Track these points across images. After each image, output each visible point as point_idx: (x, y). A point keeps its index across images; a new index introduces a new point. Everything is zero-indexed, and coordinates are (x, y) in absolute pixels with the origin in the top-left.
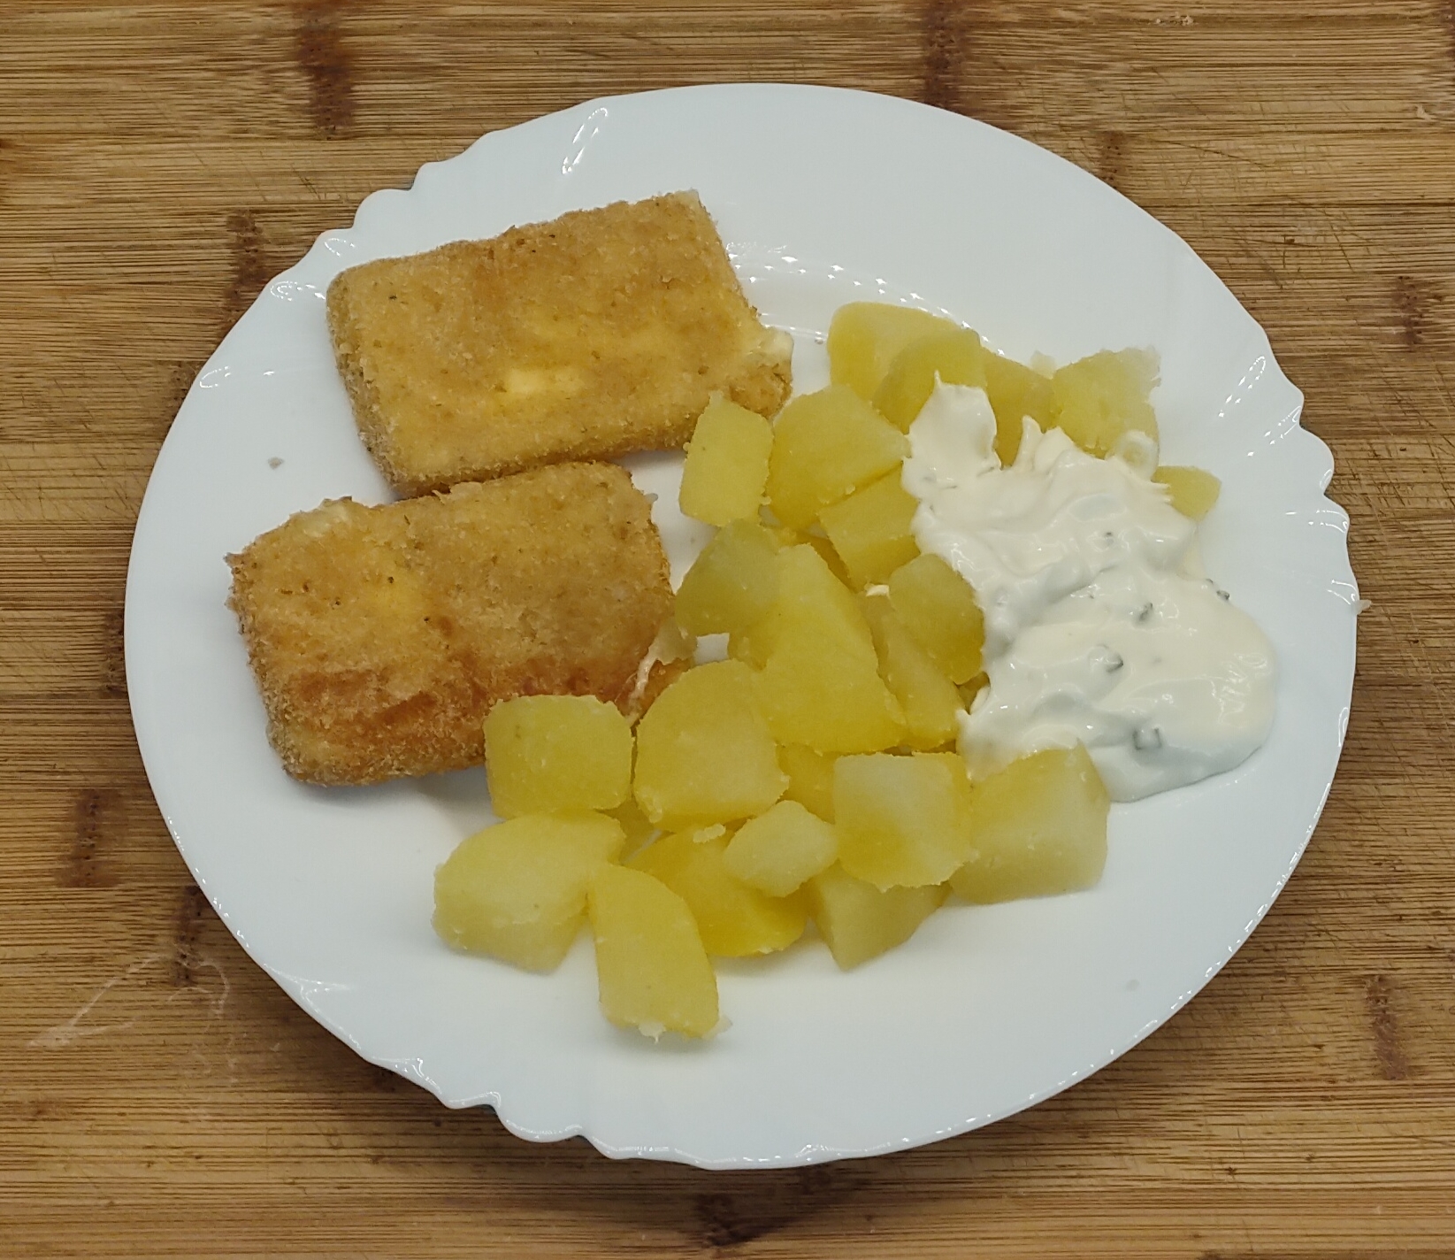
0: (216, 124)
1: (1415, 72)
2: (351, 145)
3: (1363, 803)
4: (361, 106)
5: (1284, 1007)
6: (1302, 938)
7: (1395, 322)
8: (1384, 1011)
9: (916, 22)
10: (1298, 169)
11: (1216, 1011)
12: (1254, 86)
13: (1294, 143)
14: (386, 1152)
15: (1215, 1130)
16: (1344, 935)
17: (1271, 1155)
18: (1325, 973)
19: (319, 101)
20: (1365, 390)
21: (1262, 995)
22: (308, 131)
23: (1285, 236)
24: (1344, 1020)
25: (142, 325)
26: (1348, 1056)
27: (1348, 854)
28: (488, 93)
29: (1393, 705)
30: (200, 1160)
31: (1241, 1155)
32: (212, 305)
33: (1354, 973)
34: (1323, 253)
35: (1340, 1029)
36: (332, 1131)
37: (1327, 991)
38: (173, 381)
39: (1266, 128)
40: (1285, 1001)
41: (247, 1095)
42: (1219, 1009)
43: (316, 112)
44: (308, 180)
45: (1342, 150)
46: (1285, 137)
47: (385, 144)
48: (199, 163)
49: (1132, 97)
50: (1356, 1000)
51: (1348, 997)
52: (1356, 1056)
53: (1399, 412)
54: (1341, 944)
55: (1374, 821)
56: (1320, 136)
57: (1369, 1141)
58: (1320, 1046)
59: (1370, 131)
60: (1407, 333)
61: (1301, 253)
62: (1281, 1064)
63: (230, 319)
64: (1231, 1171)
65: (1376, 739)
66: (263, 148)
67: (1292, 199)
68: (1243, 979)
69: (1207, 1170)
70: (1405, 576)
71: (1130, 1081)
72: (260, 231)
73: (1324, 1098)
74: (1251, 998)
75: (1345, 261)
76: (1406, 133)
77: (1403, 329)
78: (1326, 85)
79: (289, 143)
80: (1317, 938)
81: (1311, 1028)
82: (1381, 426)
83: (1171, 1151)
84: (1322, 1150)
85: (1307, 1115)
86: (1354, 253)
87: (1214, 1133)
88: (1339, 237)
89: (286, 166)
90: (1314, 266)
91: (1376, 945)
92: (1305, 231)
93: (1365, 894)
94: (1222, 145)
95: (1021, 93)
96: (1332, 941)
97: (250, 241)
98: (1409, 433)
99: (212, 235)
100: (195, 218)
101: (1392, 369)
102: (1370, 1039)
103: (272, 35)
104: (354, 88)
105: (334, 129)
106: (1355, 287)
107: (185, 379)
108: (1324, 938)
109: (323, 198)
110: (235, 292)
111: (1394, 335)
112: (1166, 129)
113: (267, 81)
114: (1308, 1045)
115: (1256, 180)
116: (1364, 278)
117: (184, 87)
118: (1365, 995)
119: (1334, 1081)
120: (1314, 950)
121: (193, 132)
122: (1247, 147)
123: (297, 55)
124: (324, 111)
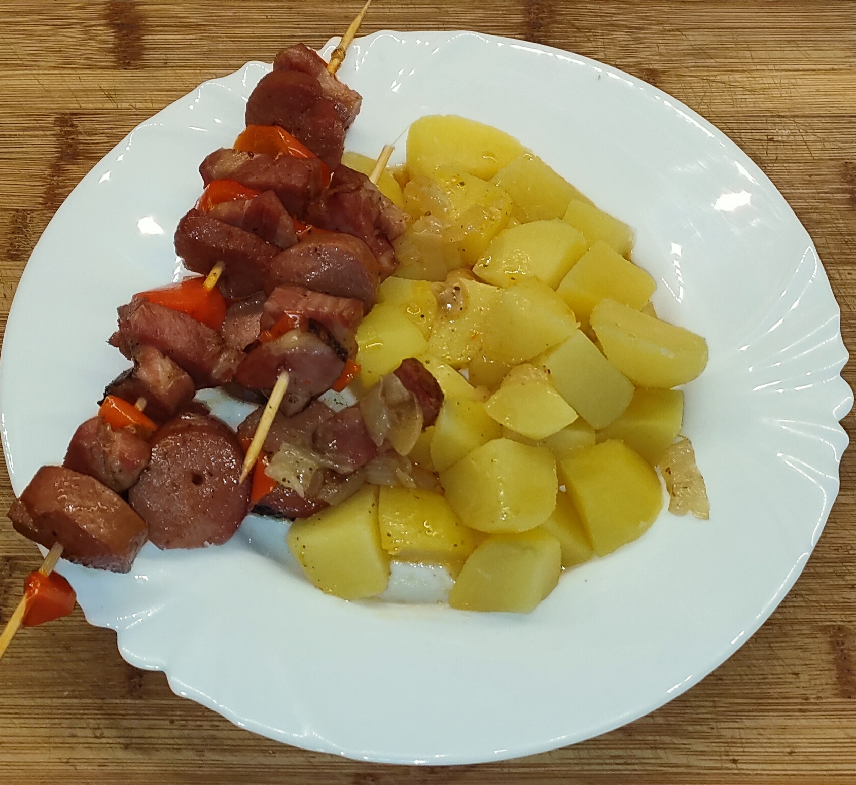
0: (50, 59)
2: (140, 73)
4: (146, 49)
5: (770, 646)
7: (844, 191)
8: (842, 651)
10: (776, 93)
12: (746, 41)
13: (772, 77)
15: (723, 732)
16: (814, 598)
17: (763, 750)
18: (801, 623)
19: (120, 45)
22: (112, 64)
23: (767, 136)
24: (814, 657)
26: (818, 682)
31: (742, 749)
32: (41, 173)
33: (820, 624)
34: (794, 147)
35: (812, 662)
36: (97, 726)
37: (801, 636)
38: (12, 222)
39: (754, 68)
40: (772, 643)
41: (37, 700)
43: (118, 52)
44: (110, 95)
45: (805, 82)
46: (767, 73)
47: (162, 73)
48: (37, 83)
49: (663, 47)
50: (821, 644)
51: (817, 640)
52: (824, 681)
53: (846, 249)
54: (810, 604)
56: (791, 73)
58: (797, 674)
59: (824, 70)
61: (778, 147)
62: (770, 686)
63: (53, 182)
64: (735, 761)
66: (81, 74)
67: (773, 112)
69: (718, 760)
72: (77, 127)
73: (800, 711)
75: (808, 152)
76: (849, 71)
77: (848, 196)
78: (793, 41)
79: (99, 71)
80: (794, 599)
81: (788, 662)
82: (834, 258)
83: (693, 746)
84: (800, 747)
85: (790, 722)
86: (815, 147)
87: (723, 734)
88: (804, 137)
89: (97, 86)
90: (788, 155)
92: (782, 133)
94: (725, 78)
95: (590, 45)
96: (806, 602)
97: (70, 133)
98: (854, 263)
99: (42, 128)
100: (33, 118)
101: (841, 221)
102: (833, 670)
103: (90, 4)
104: (143, 38)
105: (129, 63)
106: (816, 169)
107: (21, 220)
108: (799, 599)
109: (119, 106)
110: (58, 165)
111: (843, 200)
112: (687, 68)
113: (86, 32)
114: (789, 674)
115: (748, 100)
116: (821, 163)
117: (30, 35)
118: (829, 640)
119: (807, 699)
120: (793, 609)
121: (34, 63)
122: (742, 79)
123: (106, 17)
124: (123, 52)
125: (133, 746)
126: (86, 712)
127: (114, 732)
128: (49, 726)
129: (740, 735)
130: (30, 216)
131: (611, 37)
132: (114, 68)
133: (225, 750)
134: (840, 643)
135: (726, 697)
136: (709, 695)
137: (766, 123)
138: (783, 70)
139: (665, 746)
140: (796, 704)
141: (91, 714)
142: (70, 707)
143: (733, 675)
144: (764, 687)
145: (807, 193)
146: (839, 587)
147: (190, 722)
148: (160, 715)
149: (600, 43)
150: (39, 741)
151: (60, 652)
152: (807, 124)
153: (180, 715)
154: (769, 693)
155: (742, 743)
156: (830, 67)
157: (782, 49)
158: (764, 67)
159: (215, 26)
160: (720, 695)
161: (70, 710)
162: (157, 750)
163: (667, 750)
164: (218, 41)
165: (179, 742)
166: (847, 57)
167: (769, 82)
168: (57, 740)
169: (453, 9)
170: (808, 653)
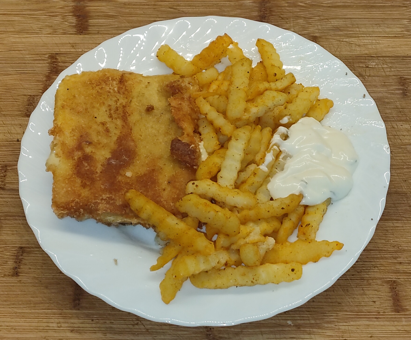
0: (47, 30)
1: (405, 21)
2: (86, 36)
3: (389, 228)
4: (90, 26)
5: (363, 290)
6: (369, 269)
7: (399, 89)
8: (395, 292)
9: (256, 6)
10: (370, 46)
11: (341, 290)
12: (357, 24)
13: (368, 39)
14: (75, 329)
15: (341, 327)
16: (382, 268)
17: (359, 335)
18: (376, 279)
19: (78, 24)
20: (390, 109)
21: (356, 286)
22: (75, 32)
23: (366, 65)
24: (382, 294)
25: (20, 84)
26: (384, 305)
27: (384, 243)
28: (128, 23)
29: (398, 199)
30: (15, 330)
31: (349, 335)
32: (41, 79)
33: (385, 280)
34: (377, 70)
35: (381, 297)
36: (59, 322)
37: (377, 285)
38: (28, 100)
39: (360, 35)
40: (364, 288)
41: (32, 310)
42: (342, 290)
43: (77, 27)
44: (73, 46)
45: (383, 42)
46: (366, 38)
47: (97, 36)
48: (41, 40)
50: (386, 288)
51: (384, 287)
52: (386, 305)
53: (400, 115)
54: (381, 271)
55: (392, 234)
56: (377, 38)
57: (390, 331)
58: (375, 302)
59: (391, 37)
60: (403, 93)
61: (371, 70)
62: (362, 307)
63: (46, 83)
65: (393, 209)
66: (60, 37)
67: (368, 55)
68: (350, 281)
70: (402, 162)
71: (314, 311)
72: (58, 59)
73: (376, 318)
74: (353, 287)
75: (384, 72)
76: (403, 37)
77: (401, 91)
78: (378, 24)
79: (69, 35)
80: (374, 269)
81: (371, 296)
82: (394, 119)
83: (327, 333)
84: (376, 334)
85: (371, 323)
86: (387, 70)
87: (340, 328)
88: (382, 66)
89: (67, 42)
90: (375, 74)
91: (393, 271)
92: (372, 64)
93: (389, 256)
94: (347, 40)
95: (287, 25)
96: (379, 270)
97: (55, 62)
98: (404, 121)
99: (43, 60)
100: (39, 55)
101: (398, 103)
102: (391, 300)
103: (66, 6)
104: (89, 21)
105: (82, 32)
106: (387, 80)
107: (32, 100)
108: (376, 268)
109: (77, 50)
110: (49, 76)
111: (399, 93)
112: (330, 35)
113: (63, 19)
114: (371, 302)
115: (357, 50)
116: (389, 77)
117: (38, 20)
118: (389, 287)
119: (379, 313)
120: (373, 273)
121: (40, 32)
122: (355, 40)
123: (73, 12)
124: (80, 27)
125: (74, 331)
126: (54, 316)
127: (66, 325)
128: (37, 322)
129: (348, 328)
130: (35, 98)
131: (297, 22)
132: (75, 34)
133: (115, 333)
134: (395, 288)
135: (343, 312)
136: (335, 311)
137: (365, 60)
138: (373, 37)
139: (314, 333)
140: (374, 315)
141: (56, 317)
142: (46, 314)
143: (346, 302)
144: (360, 307)
145: (383, 90)
146: (395, 263)
147: (100, 321)
148: (87, 317)
149: (292, 25)
150: (32, 328)
151: (43, 289)
152: (384, 60)
153: (96, 318)
154: (362, 310)
155: (349, 332)
156: (395, 35)
157: (373, 27)
158: (365, 35)
159: (120, 16)
160: (340, 311)
161: (47, 315)
162: (86, 333)
163: (315, 335)
164: (122, 22)
165: (95, 329)
166: (402, 31)
167: (367, 42)
168: (41, 328)
169: (226, 9)
170: (380, 292)
